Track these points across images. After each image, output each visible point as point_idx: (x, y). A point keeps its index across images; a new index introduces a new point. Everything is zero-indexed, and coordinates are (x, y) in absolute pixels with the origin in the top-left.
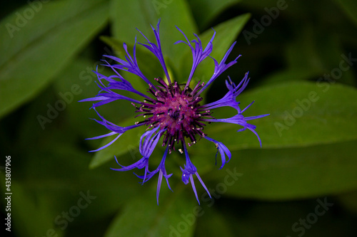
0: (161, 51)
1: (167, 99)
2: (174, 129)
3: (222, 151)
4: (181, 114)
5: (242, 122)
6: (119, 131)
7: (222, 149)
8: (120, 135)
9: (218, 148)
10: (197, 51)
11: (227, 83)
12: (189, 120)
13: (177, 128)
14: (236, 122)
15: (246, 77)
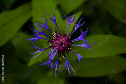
0: (56, 21)
1: (58, 38)
2: (61, 49)
3: (79, 57)
4: (63, 44)
5: (86, 46)
6: (41, 51)
7: (79, 56)
8: (42, 52)
9: (77, 56)
10: (69, 20)
11: (81, 31)
12: (66, 46)
13: (62, 49)
14: (83, 46)
15: (87, 29)
